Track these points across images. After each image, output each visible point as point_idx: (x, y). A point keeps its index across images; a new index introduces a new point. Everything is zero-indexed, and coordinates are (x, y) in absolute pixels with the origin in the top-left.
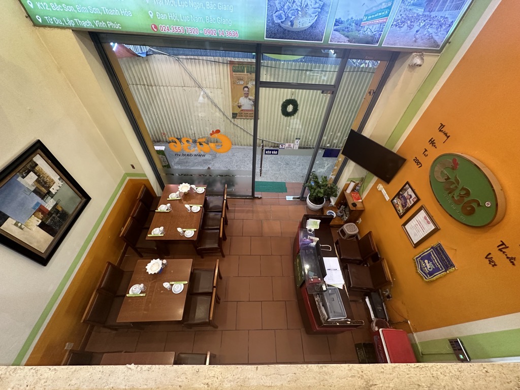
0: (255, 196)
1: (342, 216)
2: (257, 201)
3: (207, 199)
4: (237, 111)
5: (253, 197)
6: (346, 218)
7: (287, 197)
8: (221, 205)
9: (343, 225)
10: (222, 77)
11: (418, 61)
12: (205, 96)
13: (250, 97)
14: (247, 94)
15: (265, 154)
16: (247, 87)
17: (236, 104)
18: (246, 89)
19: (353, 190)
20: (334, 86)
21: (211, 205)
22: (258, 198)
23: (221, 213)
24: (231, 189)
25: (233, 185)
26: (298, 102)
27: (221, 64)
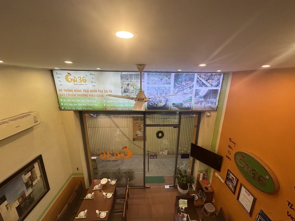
0: (146, 186)
1: (202, 198)
2: (147, 190)
3: (117, 189)
4: (135, 137)
5: (145, 187)
6: (205, 200)
7: (165, 186)
8: (125, 193)
9: (204, 205)
10: (129, 122)
11: (209, 114)
12: (120, 131)
13: (141, 130)
14: (140, 129)
15: (150, 158)
16: (140, 126)
17: (135, 134)
18: (140, 127)
19: (203, 178)
20: (178, 125)
21: (118, 194)
22: (147, 187)
23: (124, 199)
24: (131, 182)
25: (132, 179)
26: (164, 132)
27: (129, 118)
